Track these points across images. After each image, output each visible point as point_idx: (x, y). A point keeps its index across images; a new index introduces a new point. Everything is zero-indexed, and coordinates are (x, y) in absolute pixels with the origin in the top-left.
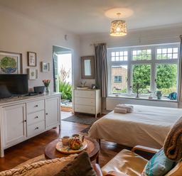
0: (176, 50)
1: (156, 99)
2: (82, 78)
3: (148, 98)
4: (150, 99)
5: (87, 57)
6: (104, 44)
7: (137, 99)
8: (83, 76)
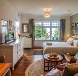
0: (58, 23)
1: (52, 40)
2: (23, 33)
3: (49, 40)
4: (51, 40)
5: (25, 24)
6: (33, 19)
7: (46, 40)
8: (23, 32)
